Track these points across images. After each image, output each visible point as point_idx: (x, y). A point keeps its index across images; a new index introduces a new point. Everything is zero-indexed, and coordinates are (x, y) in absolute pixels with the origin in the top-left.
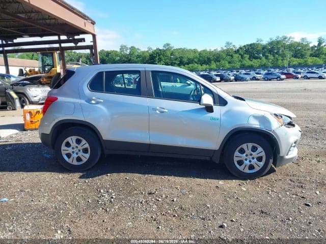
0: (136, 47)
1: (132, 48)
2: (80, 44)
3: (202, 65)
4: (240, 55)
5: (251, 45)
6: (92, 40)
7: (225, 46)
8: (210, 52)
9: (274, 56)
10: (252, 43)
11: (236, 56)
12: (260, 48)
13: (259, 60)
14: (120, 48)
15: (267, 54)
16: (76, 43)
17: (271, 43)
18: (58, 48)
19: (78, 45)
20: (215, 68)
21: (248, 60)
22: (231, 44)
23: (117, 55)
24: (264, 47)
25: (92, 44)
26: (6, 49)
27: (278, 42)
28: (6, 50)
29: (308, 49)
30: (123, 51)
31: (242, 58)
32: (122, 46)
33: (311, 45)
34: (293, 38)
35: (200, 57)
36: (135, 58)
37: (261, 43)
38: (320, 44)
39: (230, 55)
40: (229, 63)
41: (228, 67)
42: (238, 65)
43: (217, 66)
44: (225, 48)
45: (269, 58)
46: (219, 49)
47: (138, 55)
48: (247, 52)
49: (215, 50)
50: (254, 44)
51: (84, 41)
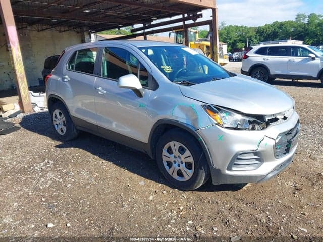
0: (318, 14)
1: (312, 16)
2: (199, 20)
6: (212, 15)
14: (296, 17)
16: (195, 20)
18: (182, 26)
19: (196, 21)
23: (292, 26)
25: (212, 18)
26: (146, 30)
28: (145, 32)
30: (300, 20)
32: (298, 15)
36: (314, 27)
47: (319, 23)
51: (202, 17)
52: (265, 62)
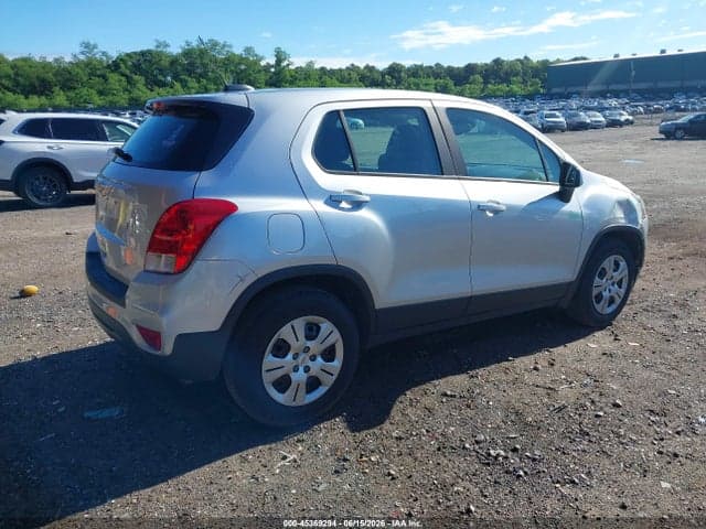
3: (27, 98)
4: (123, 75)
5: (143, 54)
7: (82, 53)
8: (45, 65)
9: (199, 82)
10: (145, 49)
11: (114, 78)
12: (165, 63)
13: (168, 89)
15: (182, 77)
17: (187, 53)
20: (66, 104)
21: (144, 89)
22: (95, 47)
24: (174, 61)
27: (202, 53)
29: (260, 71)
31: (129, 82)
33: (263, 63)
34: (230, 46)
35: (17, 74)
37: (168, 50)
38: (279, 61)
39: (99, 76)
40: (101, 93)
41: (100, 102)
42: (123, 99)
43: (68, 99)
44: (82, 57)
45: (190, 85)
46: (68, 59)
48: (137, 68)
49: (56, 60)
50: (149, 52)
52: (51, 154)
